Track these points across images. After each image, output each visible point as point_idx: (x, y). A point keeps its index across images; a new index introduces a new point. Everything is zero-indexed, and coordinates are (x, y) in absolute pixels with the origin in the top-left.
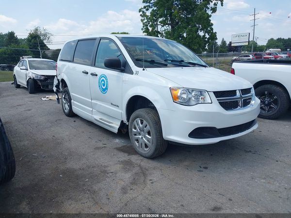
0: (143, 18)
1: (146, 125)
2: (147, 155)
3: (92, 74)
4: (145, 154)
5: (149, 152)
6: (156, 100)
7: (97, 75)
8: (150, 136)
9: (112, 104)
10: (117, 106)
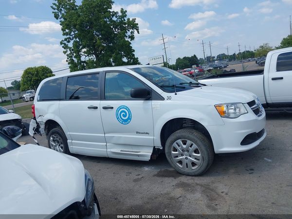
0: (65, 50)
1: (192, 144)
2: (196, 173)
3: (105, 108)
4: (194, 172)
5: (199, 169)
6: (201, 119)
7: (112, 108)
8: (198, 153)
9: (137, 133)
10: (147, 133)
